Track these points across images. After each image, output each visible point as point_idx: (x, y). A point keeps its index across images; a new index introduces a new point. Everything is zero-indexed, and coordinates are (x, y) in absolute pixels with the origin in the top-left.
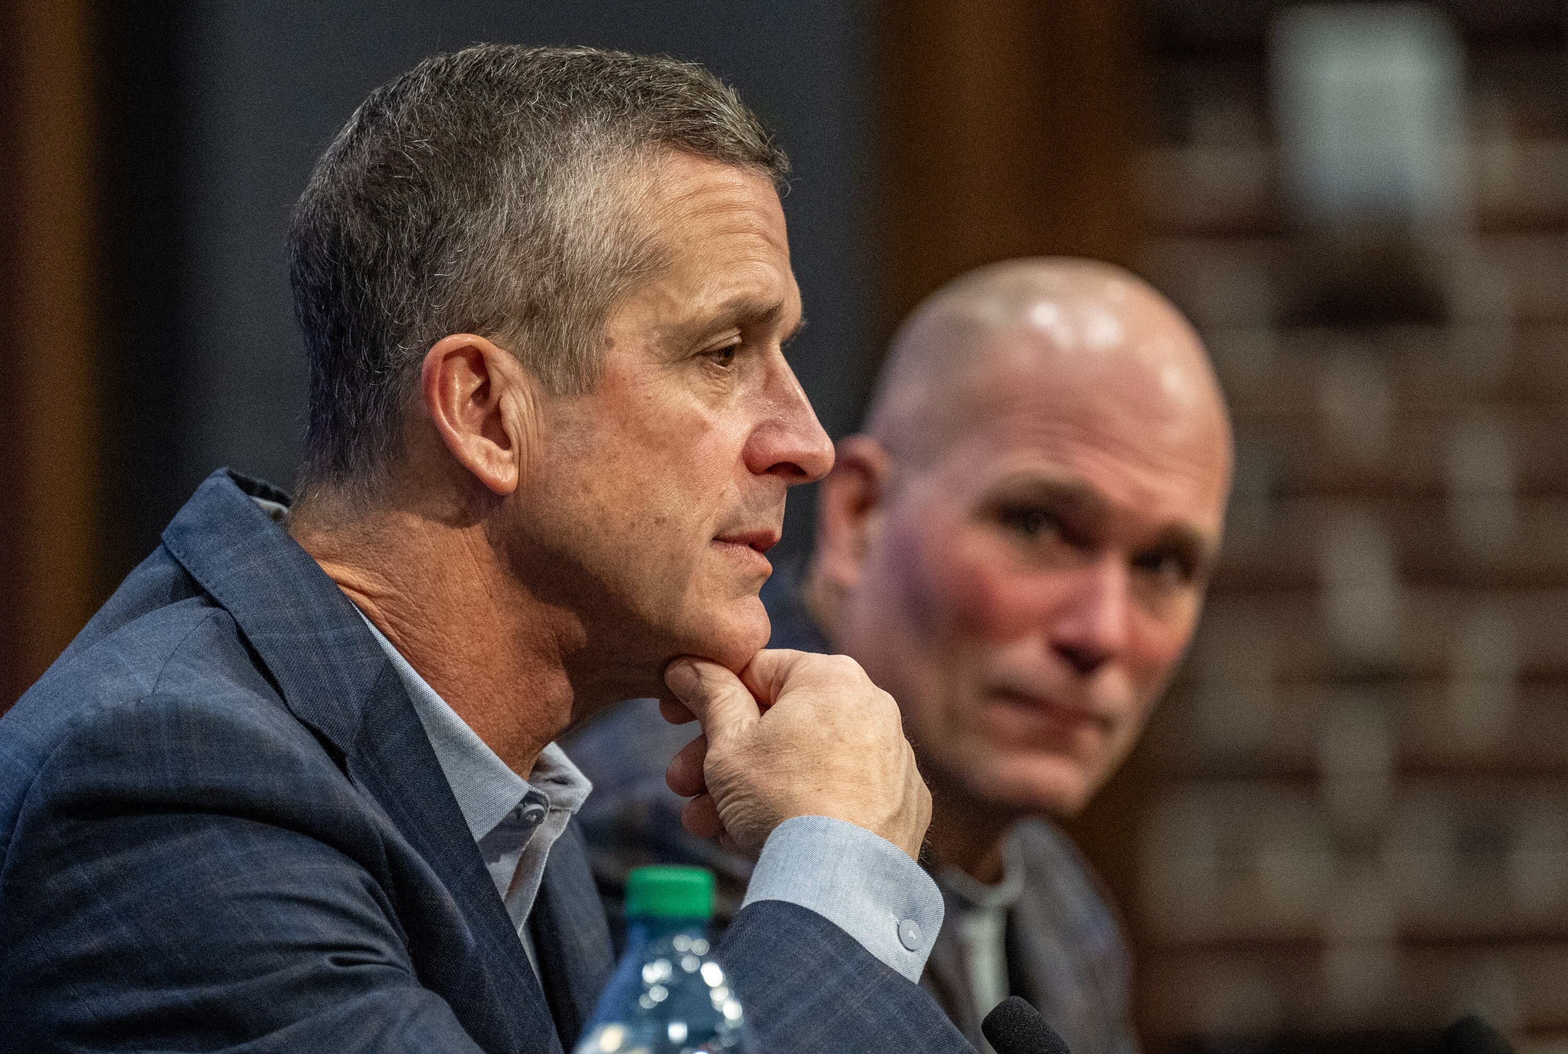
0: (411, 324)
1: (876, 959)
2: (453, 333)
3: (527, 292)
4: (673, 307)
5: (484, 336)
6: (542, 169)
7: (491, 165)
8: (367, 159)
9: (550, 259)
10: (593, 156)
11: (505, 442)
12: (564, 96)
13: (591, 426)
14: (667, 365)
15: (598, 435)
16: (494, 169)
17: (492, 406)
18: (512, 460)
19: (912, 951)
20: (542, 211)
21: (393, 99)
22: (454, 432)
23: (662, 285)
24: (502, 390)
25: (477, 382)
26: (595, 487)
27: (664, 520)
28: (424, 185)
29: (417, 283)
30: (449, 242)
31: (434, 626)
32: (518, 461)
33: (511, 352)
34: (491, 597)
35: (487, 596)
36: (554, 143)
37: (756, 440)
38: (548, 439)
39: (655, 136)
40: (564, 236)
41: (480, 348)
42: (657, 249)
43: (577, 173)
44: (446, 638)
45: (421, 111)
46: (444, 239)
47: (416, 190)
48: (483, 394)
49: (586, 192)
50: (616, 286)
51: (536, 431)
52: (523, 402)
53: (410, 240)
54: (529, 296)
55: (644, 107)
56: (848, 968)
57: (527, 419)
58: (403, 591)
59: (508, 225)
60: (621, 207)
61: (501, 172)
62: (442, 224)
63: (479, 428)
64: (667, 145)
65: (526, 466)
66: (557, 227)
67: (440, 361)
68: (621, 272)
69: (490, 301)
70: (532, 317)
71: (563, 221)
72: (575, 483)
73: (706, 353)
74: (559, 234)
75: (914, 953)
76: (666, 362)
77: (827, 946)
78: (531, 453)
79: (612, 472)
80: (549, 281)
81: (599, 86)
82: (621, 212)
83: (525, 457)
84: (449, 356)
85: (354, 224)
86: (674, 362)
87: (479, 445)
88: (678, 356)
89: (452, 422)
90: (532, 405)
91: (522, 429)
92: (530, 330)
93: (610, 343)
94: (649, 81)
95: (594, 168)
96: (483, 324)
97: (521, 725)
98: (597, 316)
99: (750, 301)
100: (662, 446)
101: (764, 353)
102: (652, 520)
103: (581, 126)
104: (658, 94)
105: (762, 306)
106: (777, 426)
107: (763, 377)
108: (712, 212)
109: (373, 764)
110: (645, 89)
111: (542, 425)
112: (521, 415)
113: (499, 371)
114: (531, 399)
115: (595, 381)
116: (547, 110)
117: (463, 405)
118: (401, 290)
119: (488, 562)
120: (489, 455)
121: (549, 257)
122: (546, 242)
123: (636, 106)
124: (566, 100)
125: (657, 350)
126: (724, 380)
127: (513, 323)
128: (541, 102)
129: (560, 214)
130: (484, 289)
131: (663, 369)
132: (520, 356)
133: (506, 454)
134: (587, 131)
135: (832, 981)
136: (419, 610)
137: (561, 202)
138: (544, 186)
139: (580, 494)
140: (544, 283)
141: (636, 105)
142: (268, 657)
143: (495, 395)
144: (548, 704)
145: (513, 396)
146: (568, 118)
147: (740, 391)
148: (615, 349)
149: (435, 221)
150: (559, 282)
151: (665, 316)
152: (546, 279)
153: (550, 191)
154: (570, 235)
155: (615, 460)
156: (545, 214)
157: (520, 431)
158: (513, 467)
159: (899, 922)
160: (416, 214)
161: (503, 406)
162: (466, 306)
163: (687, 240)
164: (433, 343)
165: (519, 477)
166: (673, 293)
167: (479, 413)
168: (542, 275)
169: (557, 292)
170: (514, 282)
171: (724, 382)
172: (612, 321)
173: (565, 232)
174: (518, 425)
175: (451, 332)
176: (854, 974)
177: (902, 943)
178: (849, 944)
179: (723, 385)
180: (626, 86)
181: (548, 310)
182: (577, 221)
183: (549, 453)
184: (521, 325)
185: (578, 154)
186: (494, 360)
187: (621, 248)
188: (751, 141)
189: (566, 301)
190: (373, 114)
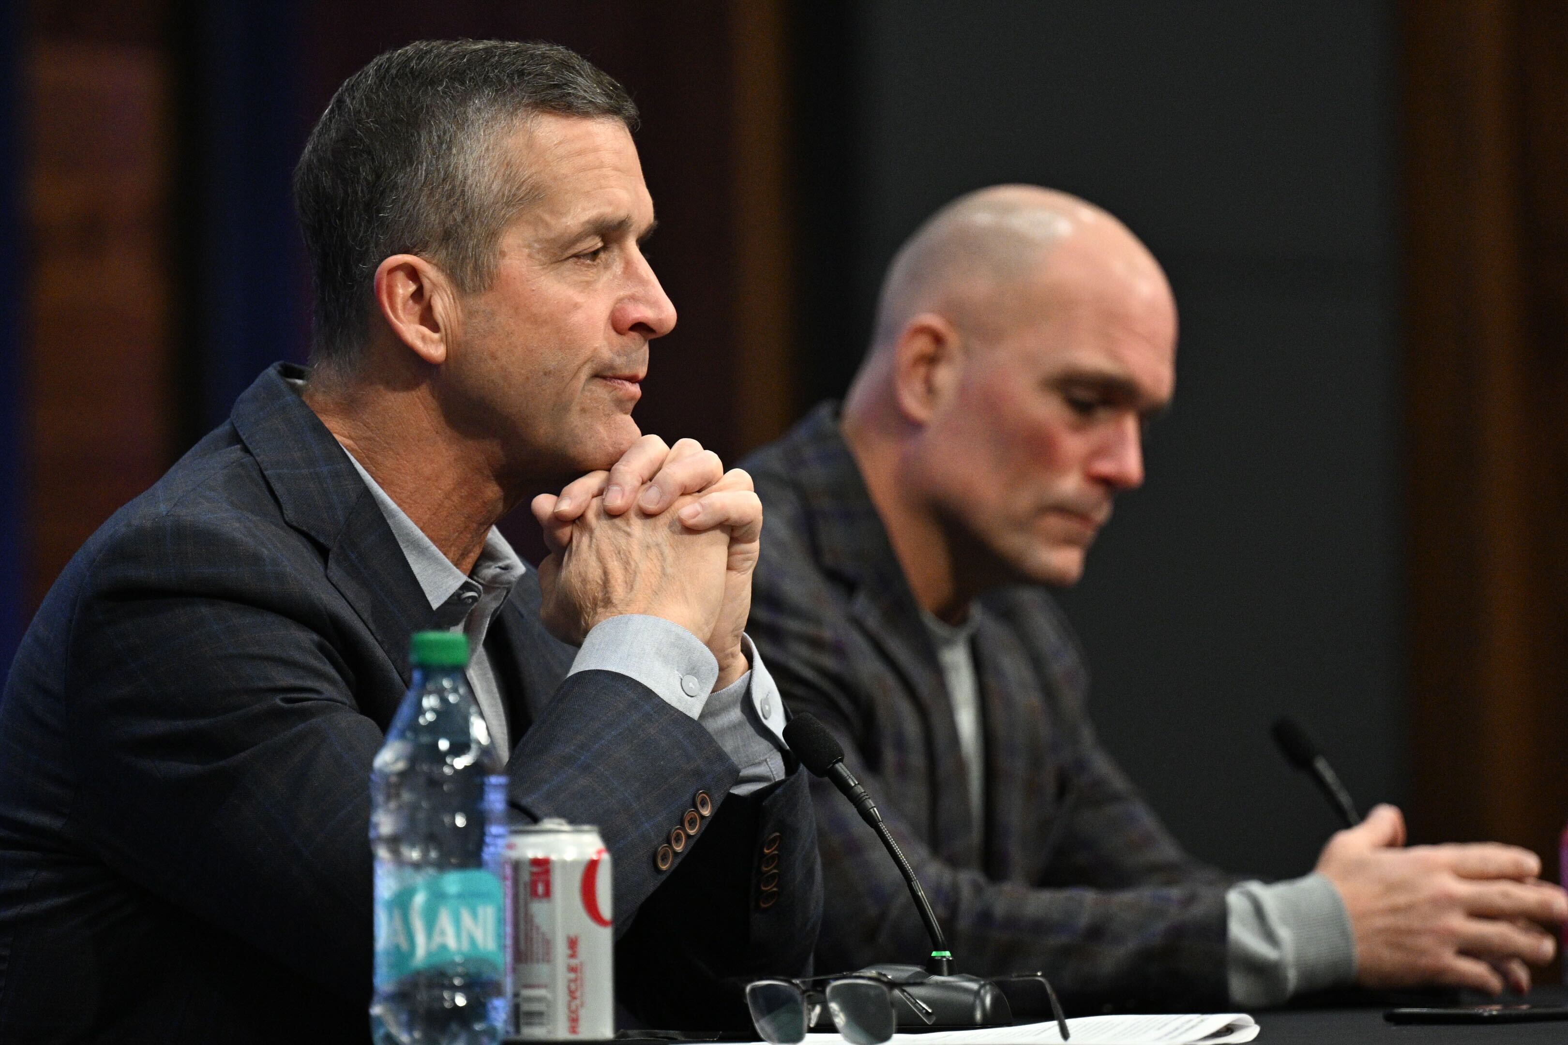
0: (368, 249)
1: (667, 703)
2: (395, 254)
3: (443, 223)
4: (547, 225)
5: (416, 254)
6: (448, 135)
7: (412, 135)
8: (333, 134)
9: (457, 199)
10: (482, 124)
11: (435, 328)
12: (463, 83)
13: (493, 314)
14: (546, 266)
15: (498, 319)
16: (415, 138)
17: (425, 303)
18: (441, 340)
19: (692, 697)
20: (449, 166)
21: (351, 89)
22: (398, 323)
23: (539, 212)
24: (432, 291)
25: (412, 287)
28: (369, 153)
29: (369, 222)
30: (388, 190)
31: (398, 456)
32: (445, 340)
33: (436, 265)
34: (437, 433)
35: (434, 433)
36: (455, 116)
37: (618, 310)
38: (464, 324)
39: (527, 105)
40: (465, 182)
41: (413, 264)
42: (534, 186)
43: (472, 136)
45: (367, 99)
46: (384, 189)
47: (365, 156)
48: (418, 295)
49: (479, 149)
50: (505, 214)
51: (456, 320)
52: (446, 299)
53: (362, 191)
54: (444, 226)
55: (519, 84)
56: (647, 708)
57: (449, 311)
58: (376, 434)
59: (426, 177)
60: (505, 158)
61: (419, 140)
62: (383, 178)
63: (417, 319)
64: (536, 111)
65: (451, 344)
66: (460, 177)
67: (385, 275)
68: (508, 204)
69: (417, 231)
70: (448, 240)
71: (464, 171)
72: (485, 353)
73: (577, 256)
74: (461, 181)
75: (693, 698)
76: (545, 264)
77: (631, 695)
78: (454, 334)
79: (510, 344)
80: (458, 215)
81: (488, 72)
82: (506, 162)
83: (450, 337)
84: (392, 271)
85: (326, 182)
86: (552, 263)
87: (417, 331)
88: (554, 259)
89: (397, 317)
90: (452, 301)
91: (446, 319)
92: (447, 249)
93: (503, 254)
94: (523, 65)
95: (484, 131)
96: (415, 247)
97: (466, 518)
98: (493, 235)
99: (605, 218)
100: (545, 322)
101: (622, 249)
103: (474, 103)
104: (530, 74)
105: (613, 220)
106: (633, 299)
107: (622, 265)
108: (573, 156)
109: (353, 557)
110: (520, 72)
111: (460, 313)
112: (445, 308)
113: (429, 278)
114: (451, 296)
115: (494, 281)
116: (451, 93)
117: (405, 304)
118: (360, 225)
119: (433, 410)
120: (424, 338)
121: (456, 198)
122: (454, 187)
123: (513, 85)
124: (464, 84)
126: (592, 271)
127: (435, 245)
128: (446, 87)
129: (461, 167)
130: (412, 223)
131: (543, 269)
132: (440, 267)
133: (436, 336)
134: (478, 105)
135: (635, 717)
136: (387, 446)
137: (461, 157)
138: (449, 149)
140: (453, 216)
141: (514, 83)
142: (278, 487)
143: (427, 294)
144: (484, 502)
145: (439, 294)
146: (464, 99)
147: (606, 277)
149: (378, 177)
150: (464, 215)
151: (542, 233)
152: (455, 213)
153: (454, 151)
154: (469, 182)
155: (512, 335)
156: (451, 169)
157: (445, 319)
158: (442, 345)
159: (682, 677)
160: (365, 173)
161: (433, 302)
162: (402, 235)
163: (555, 179)
164: (381, 261)
165: (447, 351)
166: (547, 217)
167: (417, 308)
168: (451, 211)
169: (463, 221)
170: (433, 217)
171: (592, 273)
172: (503, 238)
173: (466, 178)
174: (444, 315)
175: (394, 253)
176: (652, 712)
177: (684, 690)
178: (648, 693)
179: (591, 275)
180: (506, 71)
181: (458, 234)
182: (474, 171)
183: (466, 333)
184: (440, 246)
185: (472, 123)
186: (423, 271)
187: (508, 187)
188: (600, 100)
189: (470, 227)
190: (340, 101)
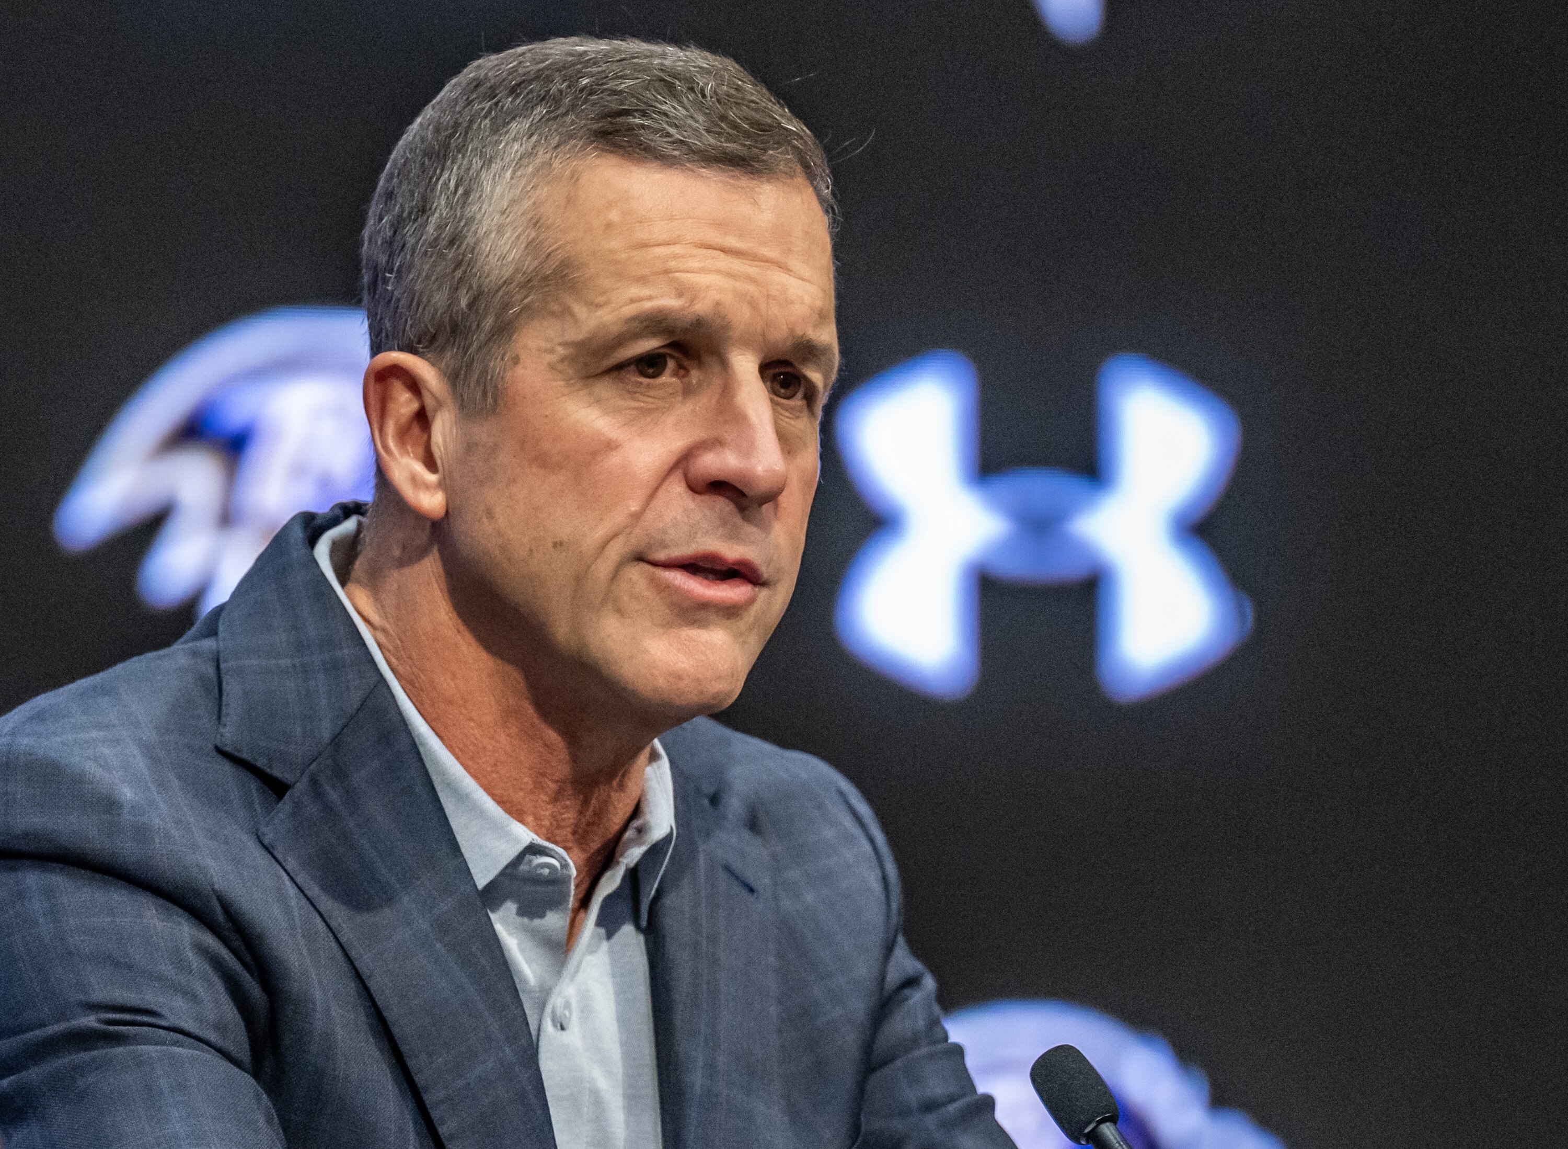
3: (447, 306)
4: (576, 322)
11: (431, 462)
13: (496, 448)
14: (572, 382)
15: (501, 458)
17: (425, 429)
18: (438, 485)
23: (568, 299)
24: (434, 412)
25: (416, 403)
26: (498, 510)
27: (561, 544)
33: (442, 371)
38: (463, 461)
40: (474, 247)
42: (565, 261)
44: (421, 675)
51: (456, 455)
52: (447, 422)
57: (448, 440)
60: (534, 215)
65: (450, 491)
67: (372, 380)
68: (526, 285)
72: (481, 508)
74: (470, 244)
76: (571, 379)
78: (452, 475)
79: (511, 496)
83: (448, 480)
84: (381, 375)
86: (581, 379)
87: (409, 468)
88: (586, 373)
89: (384, 445)
90: (453, 426)
91: (445, 450)
98: (507, 331)
100: (558, 467)
102: (550, 545)
111: (459, 444)
112: (444, 436)
113: (432, 394)
114: (454, 419)
115: (500, 401)
117: (407, 427)
120: (414, 480)
125: (560, 367)
131: (569, 386)
133: (433, 479)
139: (485, 520)
140: (458, 297)
143: (428, 415)
145: (442, 417)
147: (687, 407)
148: (520, 366)
155: (514, 483)
157: (443, 451)
158: (439, 492)
161: (433, 428)
165: (445, 503)
166: (577, 308)
171: (650, 397)
172: (519, 336)
173: (477, 242)
174: (443, 447)
181: (464, 325)
183: (464, 477)
186: (426, 380)
187: (529, 259)
